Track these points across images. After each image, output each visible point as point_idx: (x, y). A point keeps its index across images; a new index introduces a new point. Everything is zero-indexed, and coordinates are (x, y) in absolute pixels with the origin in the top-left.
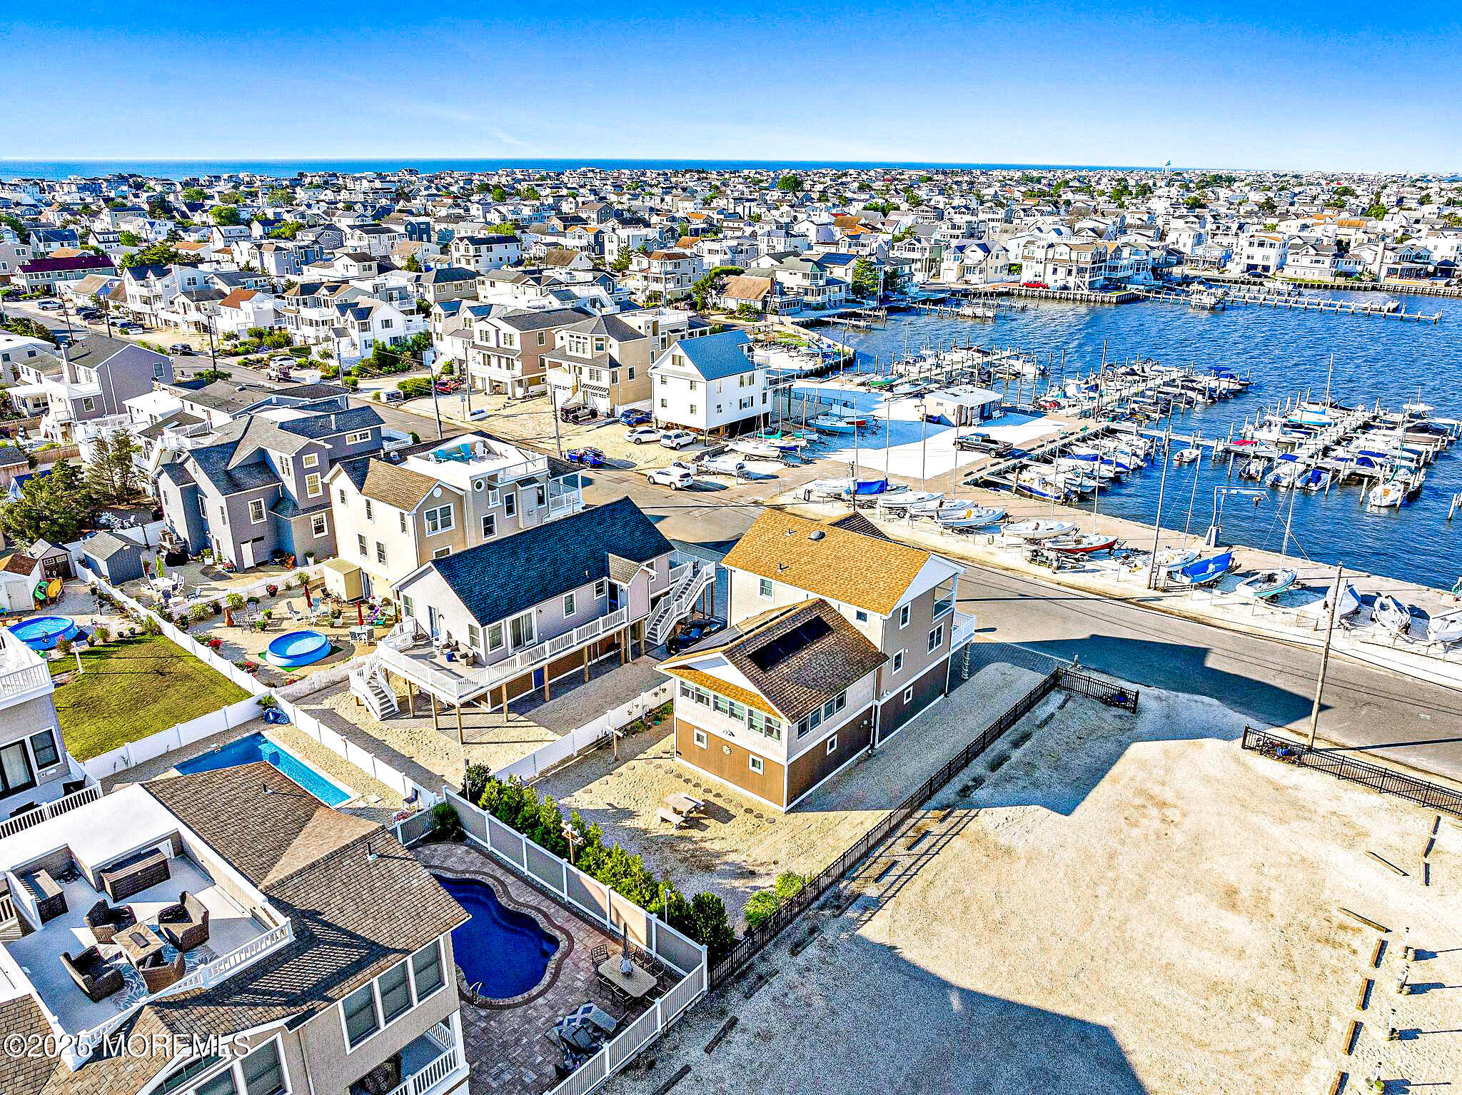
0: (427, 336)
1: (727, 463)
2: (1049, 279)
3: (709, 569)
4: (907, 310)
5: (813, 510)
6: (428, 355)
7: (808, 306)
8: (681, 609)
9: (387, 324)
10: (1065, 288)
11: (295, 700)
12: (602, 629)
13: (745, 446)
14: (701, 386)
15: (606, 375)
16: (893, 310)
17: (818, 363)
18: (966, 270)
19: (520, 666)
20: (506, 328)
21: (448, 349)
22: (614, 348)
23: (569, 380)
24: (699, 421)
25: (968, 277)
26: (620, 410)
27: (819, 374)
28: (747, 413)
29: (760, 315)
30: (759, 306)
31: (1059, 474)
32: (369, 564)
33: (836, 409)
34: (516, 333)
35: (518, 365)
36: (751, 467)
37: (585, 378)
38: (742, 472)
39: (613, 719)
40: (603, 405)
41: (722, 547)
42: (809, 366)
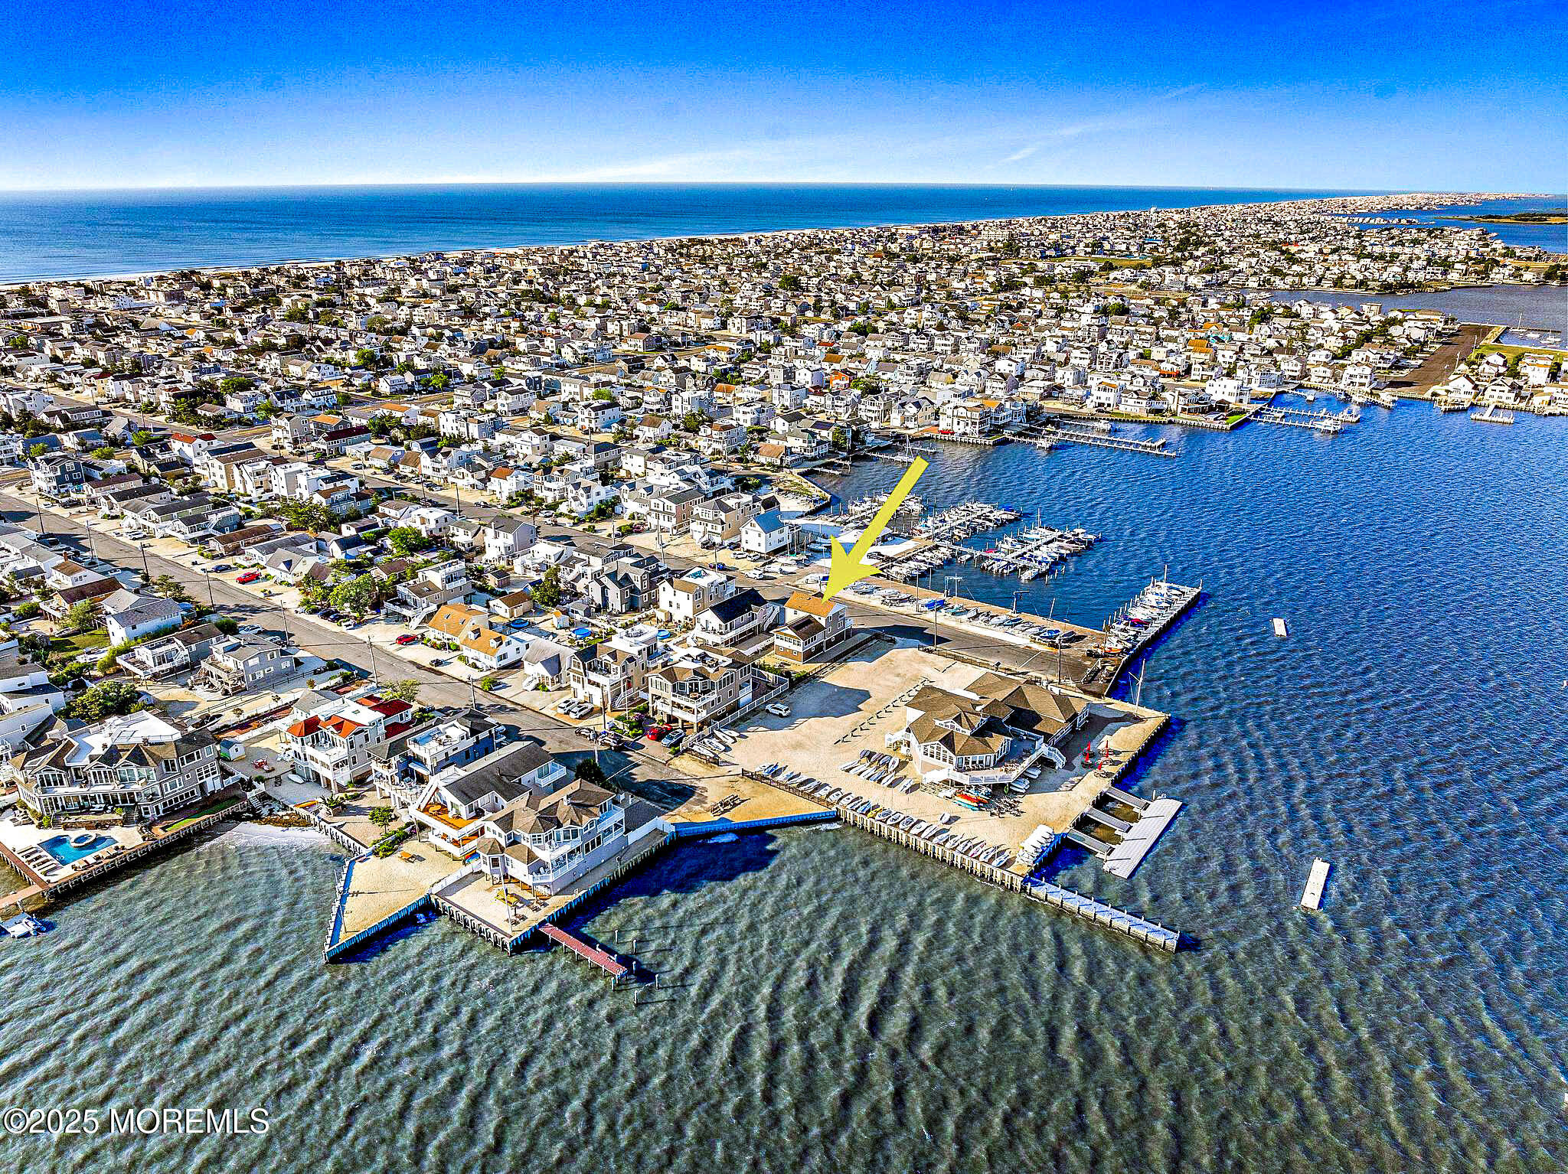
0: (617, 498)
1: (775, 567)
2: (956, 428)
3: (777, 608)
4: (866, 458)
5: (809, 587)
6: (618, 509)
7: (806, 459)
8: (771, 620)
9: (598, 494)
10: (965, 434)
11: (676, 644)
12: (751, 625)
13: (782, 560)
14: (763, 535)
15: (719, 527)
16: (856, 458)
17: (812, 507)
18: (905, 419)
19: (732, 634)
20: (668, 503)
21: (631, 506)
22: (723, 516)
23: (701, 528)
24: (762, 549)
25: (907, 424)
26: (726, 543)
27: (813, 513)
28: (782, 544)
29: (780, 468)
30: (778, 463)
31: (905, 569)
32: (672, 610)
33: (819, 539)
34: (674, 506)
35: (674, 520)
36: (785, 568)
37: (709, 528)
38: (782, 572)
39: (759, 647)
40: (717, 540)
41: (783, 601)
42: (807, 509)
